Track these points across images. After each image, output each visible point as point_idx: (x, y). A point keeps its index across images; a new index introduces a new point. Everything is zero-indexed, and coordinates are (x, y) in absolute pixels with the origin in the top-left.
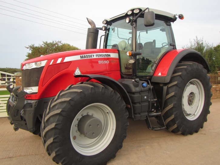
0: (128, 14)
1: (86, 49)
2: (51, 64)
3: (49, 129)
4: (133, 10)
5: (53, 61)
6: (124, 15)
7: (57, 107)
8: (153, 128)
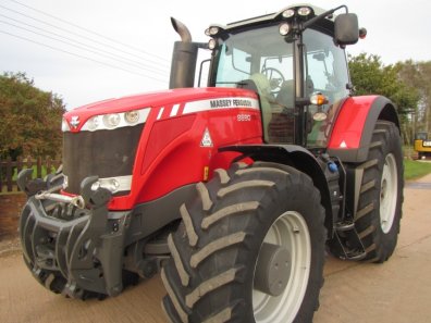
0: (284, 15)
1: (171, 87)
2: (159, 117)
3: (216, 286)
4: (296, 9)
5: (162, 109)
6: (273, 17)
7: (225, 227)
8: (350, 256)
